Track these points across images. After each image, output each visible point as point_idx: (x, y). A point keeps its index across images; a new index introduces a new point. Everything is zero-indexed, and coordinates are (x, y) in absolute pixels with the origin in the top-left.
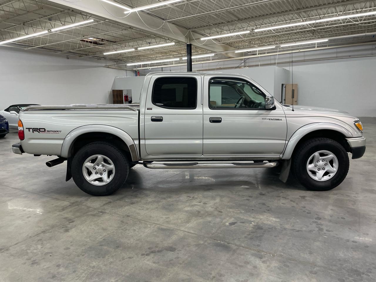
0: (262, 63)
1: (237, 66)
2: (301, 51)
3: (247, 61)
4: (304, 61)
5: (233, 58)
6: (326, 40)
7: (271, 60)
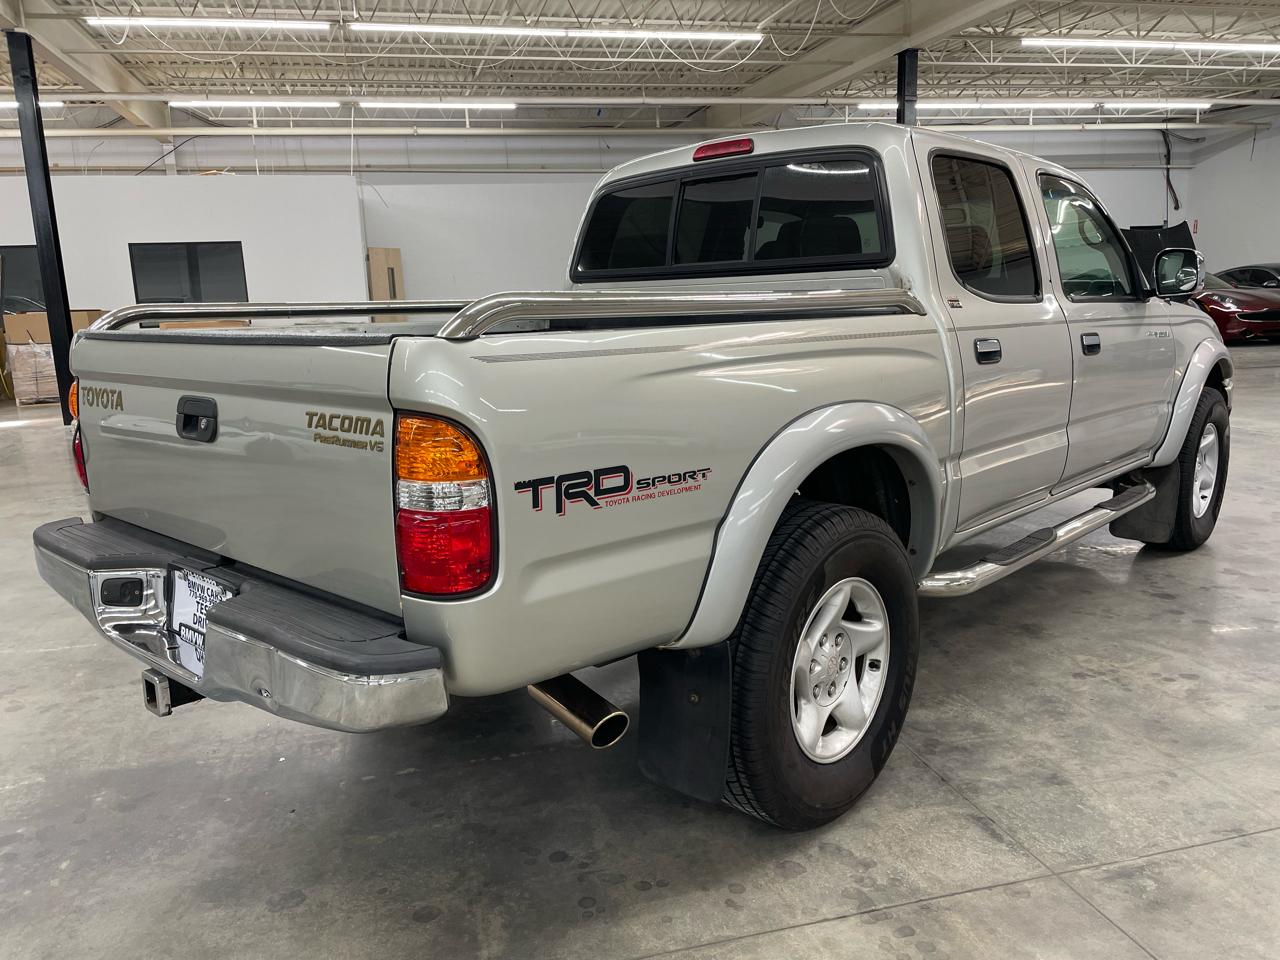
0: (272, 162)
1: (145, 163)
2: (422, 131)
3: (187, 148)
4: (409, 169)
5: (146, 127)
6: (509, 105)
7: (286, 153)
